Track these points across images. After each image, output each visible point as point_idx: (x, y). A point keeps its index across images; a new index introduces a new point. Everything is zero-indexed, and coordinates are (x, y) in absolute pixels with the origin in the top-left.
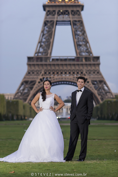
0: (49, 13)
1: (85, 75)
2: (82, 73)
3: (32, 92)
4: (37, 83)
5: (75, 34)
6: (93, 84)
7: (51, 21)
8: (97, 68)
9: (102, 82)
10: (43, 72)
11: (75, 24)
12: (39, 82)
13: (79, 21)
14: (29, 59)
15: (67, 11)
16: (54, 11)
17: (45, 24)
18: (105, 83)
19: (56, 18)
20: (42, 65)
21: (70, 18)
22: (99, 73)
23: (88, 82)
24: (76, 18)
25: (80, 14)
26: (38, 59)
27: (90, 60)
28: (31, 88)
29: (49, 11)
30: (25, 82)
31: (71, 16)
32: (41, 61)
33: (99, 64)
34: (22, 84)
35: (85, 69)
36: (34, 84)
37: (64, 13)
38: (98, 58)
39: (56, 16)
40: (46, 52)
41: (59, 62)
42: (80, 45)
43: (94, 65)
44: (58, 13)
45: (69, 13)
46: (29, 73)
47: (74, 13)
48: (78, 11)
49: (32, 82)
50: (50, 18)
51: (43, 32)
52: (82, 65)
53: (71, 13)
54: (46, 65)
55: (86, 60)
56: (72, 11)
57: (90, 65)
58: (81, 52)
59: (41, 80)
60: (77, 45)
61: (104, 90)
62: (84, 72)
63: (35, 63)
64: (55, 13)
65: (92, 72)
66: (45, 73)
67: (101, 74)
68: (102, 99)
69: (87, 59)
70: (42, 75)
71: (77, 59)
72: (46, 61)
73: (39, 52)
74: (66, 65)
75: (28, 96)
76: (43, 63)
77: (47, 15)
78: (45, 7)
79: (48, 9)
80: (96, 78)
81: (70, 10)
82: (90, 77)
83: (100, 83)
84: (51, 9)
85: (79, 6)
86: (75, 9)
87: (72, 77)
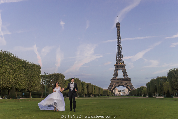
3: (112, 88)
5: (123, 73)
6: (129, 86)
8: (130, 81)
9: (132, 85)
10: (115, 83)
11: (123, 70)
12: (114, 86)
14: (111, 79)
17: (115, 70)
18: (132, 86)
19: (118, 68)
21: (122, 68)
22: (130, 83)
24: (124, 68)
25: (124, 67)
26: (114, 79)
27: (128, 79)
28: (112, 87)
30: (110, 86)
32: (114, 80)
34: (109, 86)
35: (126, 82)
37: (120, 67)
38: (130, 79)
40: (115, 77)
41: (119, 80)
42: (125, 75)
46: (111, 83)
49: (112, 85)
51: (115, 72)
57: (128, 81)
58: (125, 77)
60: (124, 75)
61: (132, 87)
63: (113, 80)
67: (131, 83)
68: (132, 90)
69: (127, 79)
71: (124, 79)
72: (116, 80)
73: (114, 78)
74: (121, 81)
76: (115, 80)
77: (116, 68)
78: (115, 65)
79: (116, 66)
80: (130, 84)
81: (122, 66)
82: (128, 84)
83: (131, 86)
84: (117, 66)
85: (124, 65)
86: (123, 66)
87: (123, 84)
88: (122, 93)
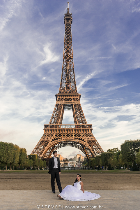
0: (60, 100)
1: (82, 137)
2: (80, 135)
3: (46, 148)
4: (50, 142)
6: (88, 143)
7: (60, 104)
8: (90, 132)
10: (54, 135)
12: (51, 142)
13: (78, 104)
14: (46, 126)
15: (70, 98)
16: (62, 98)
17: (57, 105)
18: (97, 142)
20: (54, 130)
22: (91, 135)
23: (85, 142)
24: (76, 102)
25: (78, 100)
26: (51, 126)
27: (85, 127)
28: (46, 146)
29: (59, 98)
30: (41, 141)
31: (73, 101)
32: (53, 127)
33: (91, 130)
35: (82, 133)
36: (48, 143)
37: (68, 100)
38: (91, 126)
39: (64, 101)
40: (57, 122)
43: (88, 130)
44: (65, 100)
45: (71, 100)
46: (45, 135)
47: (75, 100)
48: (77, 98)
49: (46, 141)
50: (60, 102)
52: (80, 130)
53: (73, 100)
54: (56, 130)
55: (83, 128)
56: (74, 98)
57: (86, 130)
58: (79, 122)
59: (53, 140)
62: (82, 135)
63: (49, 129)
64: (63, 100)
65: (87, 135)
66: (56, 136)
67: (93, 136)
69: (83, 126)
70: (54, 137)
71: (77, 127)
75: (43, 151)
76: (55, 129)
77: (58, 101)
78: (56, 96)
79: (58, 97)
80: (91, 139)
81: (72, 98)
82: (86, 139)
83: (93, 142)
84: (61, 97)
85: (78, 95)
86: (75, 97)
87: (73, 138)
88: (69, 163)
